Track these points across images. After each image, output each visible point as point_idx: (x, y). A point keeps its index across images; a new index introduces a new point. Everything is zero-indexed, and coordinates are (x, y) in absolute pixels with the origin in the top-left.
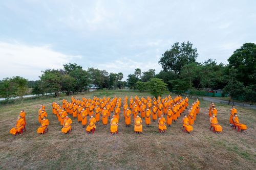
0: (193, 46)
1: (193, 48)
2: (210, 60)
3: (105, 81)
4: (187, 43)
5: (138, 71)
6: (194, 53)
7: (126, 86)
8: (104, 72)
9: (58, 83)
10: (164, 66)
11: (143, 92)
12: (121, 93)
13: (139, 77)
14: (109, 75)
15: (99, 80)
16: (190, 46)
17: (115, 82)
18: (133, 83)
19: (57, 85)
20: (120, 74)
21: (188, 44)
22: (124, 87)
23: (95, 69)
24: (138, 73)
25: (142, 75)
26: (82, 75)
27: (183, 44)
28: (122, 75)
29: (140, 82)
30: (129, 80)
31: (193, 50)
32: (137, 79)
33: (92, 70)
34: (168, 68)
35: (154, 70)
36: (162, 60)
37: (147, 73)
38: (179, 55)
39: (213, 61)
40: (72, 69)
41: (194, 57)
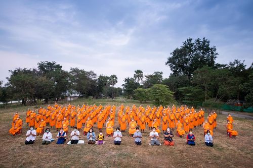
0: (210, 44)
1: (210, 47)
2: (237, 61)
3: (92, 86)
4: (202, 40)
5: (139, 73)
6: (212, 53)
7: (121, 94)
8: (91, 73)
9: (32, 87)
10: (174, 68)
11: (145, 103)
12: (114, 103)
13: (140, 82)
14: (97, 78)
15: (84, 85)
16: (206, 44)
17: (105, 89)
18: (132, 90)
19: (31, 90)
20: (114, 76)
21: (204, 41)
22: (118, 96)
23: (80, 69)
24: (138, 76)
25: (145, 79)
26: (63, 77)
27: (198, 41)
28: (116, 78)
29: (141, 89)
30: (126, 86)
31: (212, 49)
32: (137, 84)
33: (75, 70)
34: (180, 71)
35: (162, 73)
36: (171, 61)
37: (151, 76)
38: (193, 54)
39: (241, 62)
40: (49, 69)
41: (212, 57)
